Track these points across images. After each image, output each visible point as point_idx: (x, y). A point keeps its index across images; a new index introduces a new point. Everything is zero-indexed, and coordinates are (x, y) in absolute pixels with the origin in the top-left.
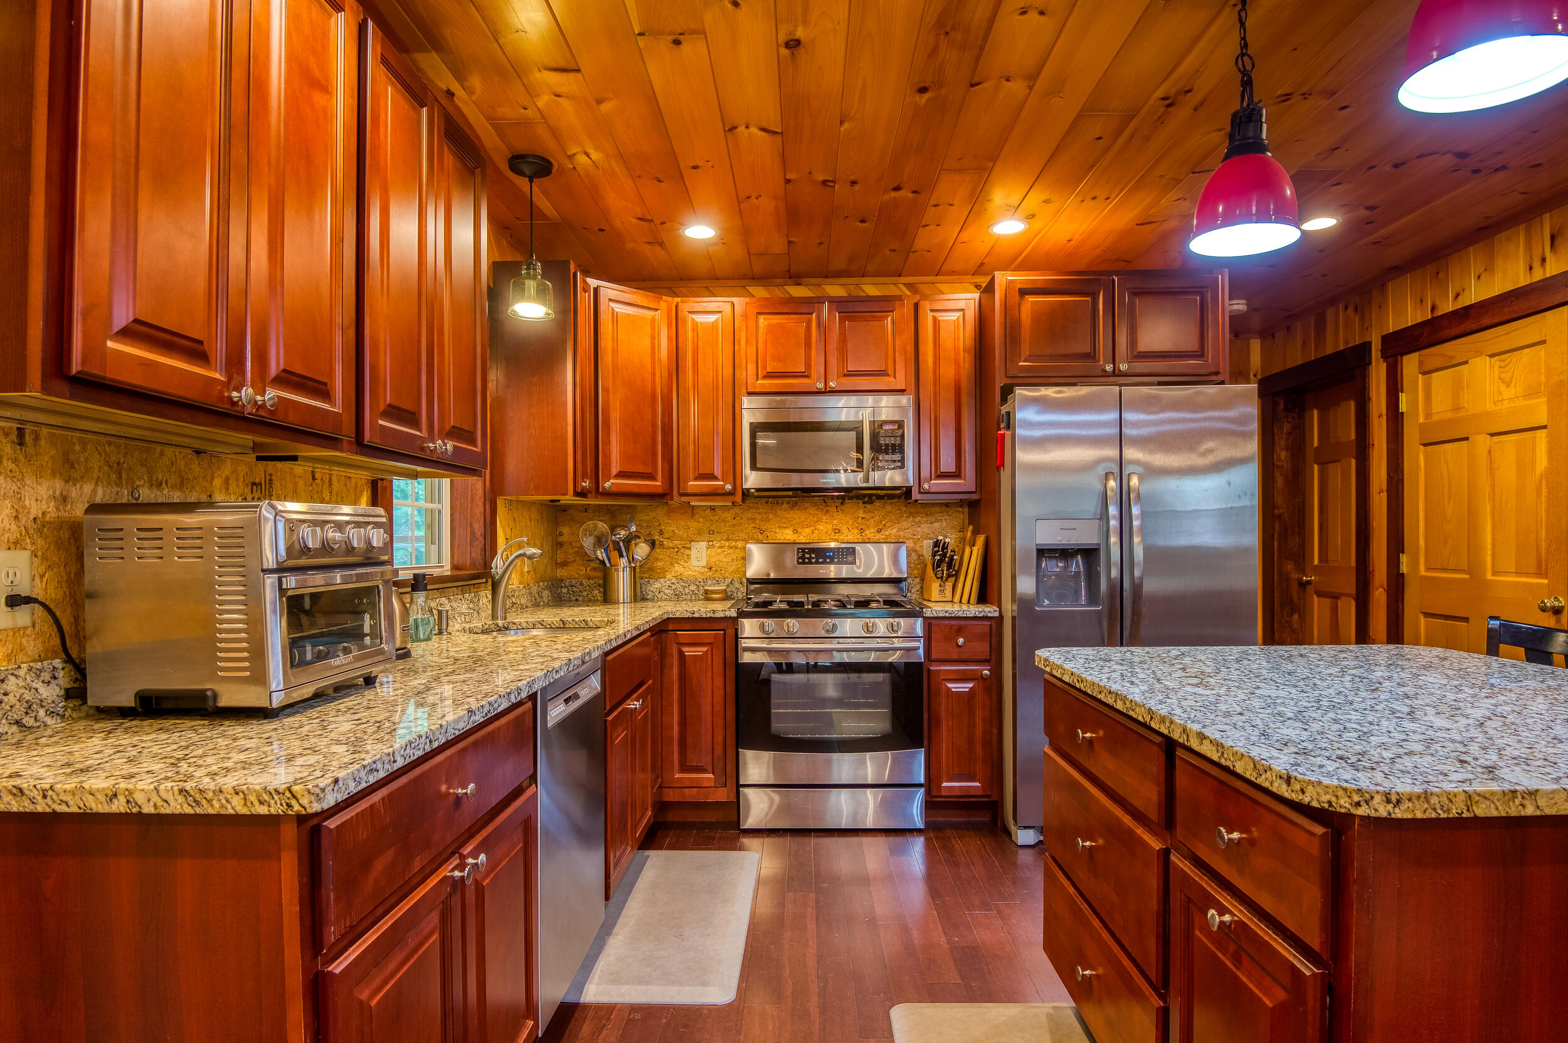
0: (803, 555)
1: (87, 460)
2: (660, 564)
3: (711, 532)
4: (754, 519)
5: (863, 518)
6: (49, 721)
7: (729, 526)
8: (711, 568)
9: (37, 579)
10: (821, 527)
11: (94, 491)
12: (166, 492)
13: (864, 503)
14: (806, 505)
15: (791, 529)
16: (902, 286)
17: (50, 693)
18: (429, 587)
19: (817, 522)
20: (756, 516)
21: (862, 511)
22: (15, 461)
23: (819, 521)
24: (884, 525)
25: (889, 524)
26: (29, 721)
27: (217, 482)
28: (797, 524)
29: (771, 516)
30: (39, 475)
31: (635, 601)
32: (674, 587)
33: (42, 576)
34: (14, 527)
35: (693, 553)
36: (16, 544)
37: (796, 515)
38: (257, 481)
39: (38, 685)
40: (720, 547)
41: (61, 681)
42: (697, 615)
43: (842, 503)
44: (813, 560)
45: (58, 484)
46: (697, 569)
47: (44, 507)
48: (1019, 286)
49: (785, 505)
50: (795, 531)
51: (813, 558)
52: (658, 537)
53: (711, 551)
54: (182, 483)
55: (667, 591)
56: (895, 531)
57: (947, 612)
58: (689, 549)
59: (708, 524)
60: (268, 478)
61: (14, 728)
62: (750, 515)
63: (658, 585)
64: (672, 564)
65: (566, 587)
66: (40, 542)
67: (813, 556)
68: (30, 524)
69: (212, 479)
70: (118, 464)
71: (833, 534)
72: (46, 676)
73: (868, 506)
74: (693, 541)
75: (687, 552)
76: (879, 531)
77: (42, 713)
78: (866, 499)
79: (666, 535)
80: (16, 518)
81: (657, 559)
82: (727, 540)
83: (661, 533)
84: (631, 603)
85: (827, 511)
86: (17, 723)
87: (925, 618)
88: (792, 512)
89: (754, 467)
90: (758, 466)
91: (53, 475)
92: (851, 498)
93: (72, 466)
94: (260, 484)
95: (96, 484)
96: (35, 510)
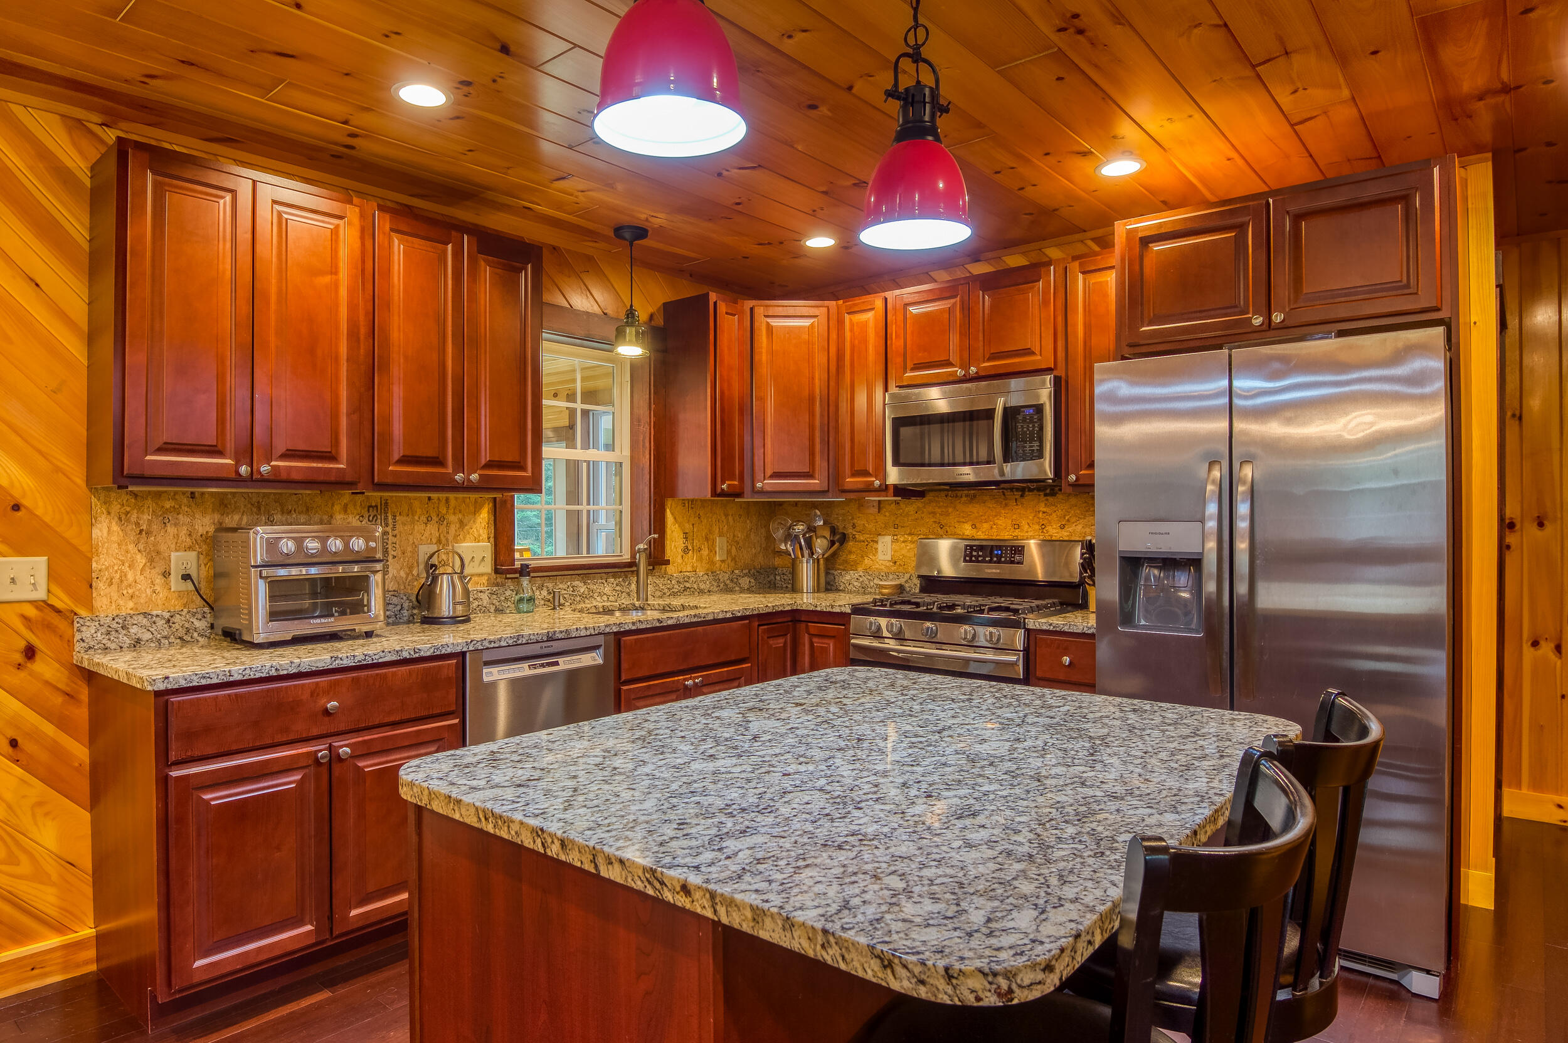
0: (971, 553)
1: (236, 502)
2: (853, 557)
3: (896, 527)
4: (934, 513)
5: (1044, 513)
6: (200, 639)
7: (912, 520)
8: (895, 563)
9: (203, 566)
10: (1000, 522)
11: (241, 519)
12: (294, 516)
13: (1046, 495)
14: (986, 498)
15: (971, 523)
16: (1090, 243)
17: (201, 625)
18: (532, 574)
19: (996, 516)
20: (938, 510)
21: (1043, 505)
22: (189, 506)
23: (998, 515)
24: (1068, 520)
25: (1073, 520)
26: (186, 638)
27: (337, 508)
28: (976, 518)
29: (950, 510)
30: (204, 513)
31: (818, 591)
32: (861, 579)
33: (205, 565)
34: (188, 540)
35: (880, 546)
36: (190, 548)
37: (976, 509)
38: (374, 504)
39: (194, 620)
40: (904, 542)
41: (209, 620)
42: (819, 609)
43: (1022, 496)
44: (980, 559)
45: (217, 517)
46: (884, 563)
47: (208, 529)
48: (1140, 235)
49: (964, 499)
50: (974, 526)
51: (980, 556)
52: (851, 531)
53: (896, 546)
54: (307, 510)
55: (856, 584)
56: (1080, 527)
57: (1051, 625)
58: (877, 542)
59: (893, 518)
60: (383, 502)
61: (178, 641)
62: (930, 509)
63: (848, 577)
64: (862, 557)
65: (779, 575)
66: (204, 547)
67: (980, 553)
68: (198, 538)
69: (333, 505)
70: (258, 502)
71: (1012, 530)
72: (200, 616)
73: (1051, 499)
74: (880, 535)
75: (875, 545)
76: (1063, 527)
77: (195, 635)
78: (1048, 491)
79: (858, 528)
80: (190, 535)
81: (850, 552)
82: (910, 534)
83: (854, 526)
84: (814, 592)
85: (1006, 505)
86: (180, 638)
87: (1028, 631)
88: (970, 506)
89: (896, 462)
90: (902, 461)
91: (213, 511)
92: (1030, 490)
93: (226, 506)
94: (376, 506)
95: (243, 515)
96: (201, 530)
